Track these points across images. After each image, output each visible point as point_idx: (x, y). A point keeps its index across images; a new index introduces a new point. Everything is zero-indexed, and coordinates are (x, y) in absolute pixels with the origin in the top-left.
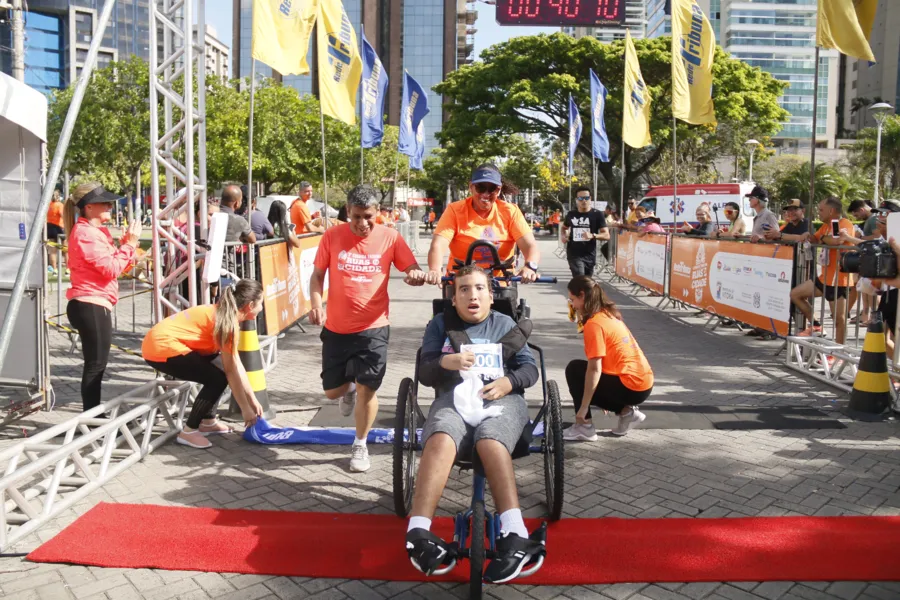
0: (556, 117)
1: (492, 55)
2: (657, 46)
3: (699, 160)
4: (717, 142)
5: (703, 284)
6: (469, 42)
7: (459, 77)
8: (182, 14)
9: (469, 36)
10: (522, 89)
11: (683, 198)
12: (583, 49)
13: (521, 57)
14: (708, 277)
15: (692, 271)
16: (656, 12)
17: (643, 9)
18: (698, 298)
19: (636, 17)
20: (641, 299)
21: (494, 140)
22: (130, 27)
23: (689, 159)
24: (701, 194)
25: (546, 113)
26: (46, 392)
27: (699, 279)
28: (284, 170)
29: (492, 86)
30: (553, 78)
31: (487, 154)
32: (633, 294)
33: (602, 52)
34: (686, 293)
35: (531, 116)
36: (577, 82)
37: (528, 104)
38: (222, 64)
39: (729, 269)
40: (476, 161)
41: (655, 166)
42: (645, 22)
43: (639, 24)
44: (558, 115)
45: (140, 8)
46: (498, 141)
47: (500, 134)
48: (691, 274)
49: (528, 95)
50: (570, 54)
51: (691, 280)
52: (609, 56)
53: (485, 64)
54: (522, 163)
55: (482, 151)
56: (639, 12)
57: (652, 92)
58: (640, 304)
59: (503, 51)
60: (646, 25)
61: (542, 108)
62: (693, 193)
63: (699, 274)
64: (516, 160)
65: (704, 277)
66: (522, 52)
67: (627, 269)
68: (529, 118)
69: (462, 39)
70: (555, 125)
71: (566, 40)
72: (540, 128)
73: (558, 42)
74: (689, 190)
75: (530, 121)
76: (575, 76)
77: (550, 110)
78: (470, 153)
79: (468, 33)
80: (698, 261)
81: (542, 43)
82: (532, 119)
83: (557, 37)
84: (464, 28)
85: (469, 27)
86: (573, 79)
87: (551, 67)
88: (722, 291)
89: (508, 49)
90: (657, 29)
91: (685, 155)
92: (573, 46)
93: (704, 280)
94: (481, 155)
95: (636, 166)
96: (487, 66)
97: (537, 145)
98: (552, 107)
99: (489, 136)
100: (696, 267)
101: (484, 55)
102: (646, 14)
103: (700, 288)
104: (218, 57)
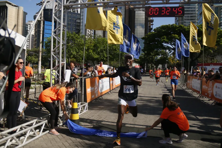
0: (173, 46)
1: (156, 30)
2: (200, 27)
3: (212, 57)
4: (217, 52)
5: (211, 92)
6: (151, 27)
7: (148, 35)
8: (82, 21)
9: (151, 26)
10: (164, 38)
11: (207, 67)
12: (180, 28)
13: (164, 30)
14: (213, 90)
15: (208, 88)
16: (200, 19)
17: (197, 18)
18: (210, 96)
19: (194, 20)
20: (193, 95)
21: (157, 51)
22: (70, 24)
23: (209, 56)
24: (212, 66)
25: (170, 45)
26: (22, 115)
27: (210, 90)
28: (102, 58)
29: (156, 38)
30: (172, 36)
31: (155, 55)
32: (191, 93)
33: (185, 29)
34: (206, 94)
35: (166, 45)
36: (179, 37)
37: (166, 42)
38: (91, 33)
39: (219, 88)
40: (153, 57)
41: (200, 58)
42: (197, 21)
43: (195, 22)
44: (173, 45)
45: (73, 20)
46: (158, 52)
47: (158, 50)
48: (208, 89)
49: (165, 40)
50: (177, 29)
51: (208, 90)
52: (187, 30)
53: (154, 32)
54: (164, 57)
55: (154, 54)
56: (196, 19)
57: (198, 39)
58: (193, 96)
59: (159, 29)
60: (197, 22)
61: (170, 43)
62: (210, 65)
63: (210, 89)
64: (163, 56)
65: (211, 90)
66: (164, 29)
67: (190, 86)
68: (166, 46)
69: (150, 27)
70: (172, 48)
71: (176, 26)
72: (169, 48)
73: (174, 26)
74: (209, 65)
75: (166, 47)
76: (178, 35)
77: (171, 44)
78: (151, 54)
79: (151, 25)
80: (210, 85)
81: (169, 27)
82: (167, 46)
83: (173, 25)
84: (150, 24)
85: (151, 23)
86: (177, 36)
87: (172, 33)
88: (217, 94)
89: (160, 28)
90: (200, 23)
91: (208, 55)
92: (177, 27)
93: (212, 91)
94: (153, 55)
95: (194, 58)
96: (155, 33)
97: (168, 53)
98: (172, 43)
99: (155, 50)
100: (209, 87)
101: (155, 30)
102: (197, 19)
103: (210, 93)
104: (91, 31)
